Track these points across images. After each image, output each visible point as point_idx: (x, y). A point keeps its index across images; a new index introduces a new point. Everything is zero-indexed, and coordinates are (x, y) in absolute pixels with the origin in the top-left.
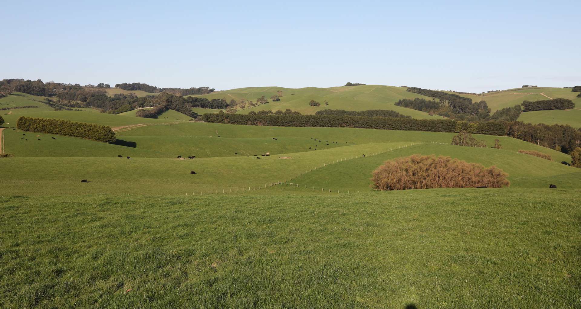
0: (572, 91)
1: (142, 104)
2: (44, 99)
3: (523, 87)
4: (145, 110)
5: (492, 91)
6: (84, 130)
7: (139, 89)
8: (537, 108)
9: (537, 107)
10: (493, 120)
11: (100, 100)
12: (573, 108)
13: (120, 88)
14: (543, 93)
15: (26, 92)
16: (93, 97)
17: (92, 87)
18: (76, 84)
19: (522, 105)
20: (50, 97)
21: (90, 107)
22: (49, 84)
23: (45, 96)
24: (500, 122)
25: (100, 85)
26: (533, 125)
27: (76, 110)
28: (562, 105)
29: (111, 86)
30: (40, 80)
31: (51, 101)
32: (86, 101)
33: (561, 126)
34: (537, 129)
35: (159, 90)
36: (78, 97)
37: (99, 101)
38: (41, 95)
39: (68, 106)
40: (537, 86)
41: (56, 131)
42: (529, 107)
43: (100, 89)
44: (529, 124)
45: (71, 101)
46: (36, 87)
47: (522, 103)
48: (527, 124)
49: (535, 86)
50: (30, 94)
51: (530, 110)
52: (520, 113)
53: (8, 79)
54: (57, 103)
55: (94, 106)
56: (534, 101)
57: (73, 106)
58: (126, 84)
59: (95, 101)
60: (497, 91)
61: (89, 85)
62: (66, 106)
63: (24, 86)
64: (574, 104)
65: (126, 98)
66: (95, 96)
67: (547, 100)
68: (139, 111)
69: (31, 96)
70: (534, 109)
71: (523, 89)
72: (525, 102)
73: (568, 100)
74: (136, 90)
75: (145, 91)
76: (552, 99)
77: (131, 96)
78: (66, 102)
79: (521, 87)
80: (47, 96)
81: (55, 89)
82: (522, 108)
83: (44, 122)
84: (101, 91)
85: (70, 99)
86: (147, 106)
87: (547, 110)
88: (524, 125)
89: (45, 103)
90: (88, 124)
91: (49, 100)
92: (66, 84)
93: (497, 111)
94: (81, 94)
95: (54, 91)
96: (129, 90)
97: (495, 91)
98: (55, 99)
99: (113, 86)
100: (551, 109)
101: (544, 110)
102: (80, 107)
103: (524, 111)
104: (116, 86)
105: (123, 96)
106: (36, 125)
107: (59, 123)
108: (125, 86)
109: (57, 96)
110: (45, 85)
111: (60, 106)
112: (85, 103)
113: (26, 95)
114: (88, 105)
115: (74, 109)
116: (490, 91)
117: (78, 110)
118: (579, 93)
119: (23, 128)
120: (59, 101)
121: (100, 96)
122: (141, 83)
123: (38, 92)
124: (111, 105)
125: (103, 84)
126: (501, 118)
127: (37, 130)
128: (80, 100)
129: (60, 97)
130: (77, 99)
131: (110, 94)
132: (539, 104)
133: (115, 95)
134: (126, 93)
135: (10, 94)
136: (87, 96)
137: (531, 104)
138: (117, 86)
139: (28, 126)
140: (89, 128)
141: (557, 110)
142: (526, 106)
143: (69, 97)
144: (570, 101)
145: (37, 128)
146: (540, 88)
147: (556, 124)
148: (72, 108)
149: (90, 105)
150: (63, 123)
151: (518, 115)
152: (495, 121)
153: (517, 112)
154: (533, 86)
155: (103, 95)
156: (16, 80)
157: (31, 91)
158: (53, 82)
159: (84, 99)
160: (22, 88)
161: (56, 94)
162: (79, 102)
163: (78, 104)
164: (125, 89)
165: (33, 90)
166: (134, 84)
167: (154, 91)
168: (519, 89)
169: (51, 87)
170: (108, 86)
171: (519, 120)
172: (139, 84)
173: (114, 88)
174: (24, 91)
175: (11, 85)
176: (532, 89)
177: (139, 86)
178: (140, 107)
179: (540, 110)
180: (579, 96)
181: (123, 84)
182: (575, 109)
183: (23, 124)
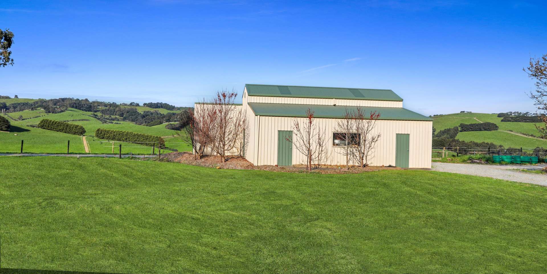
0: (498, 117)
1: (168, 120)
2: (92, 114)
3: (461, 112)
4: (172, 124)
5: (437, 115)
6: (143, 138)
7: (162, 107)
8: (471, 130)
9: (470, 128)
10: (437, 137)
11: (134, 115)
12: (497, 130)
13: (147, 106)
14: (476, 117)
15: (77, 108)
16: (128, 113)
17: (126, 105)
18: (113, 103)
19: (459, 126)
20: (95, 112)
21: (126, 121)
22: (94, 102)
23: (91, 111)
24: (442, 139)
25: (131, 104)
26: (466, 142)
27: (116, 123)
28: (489, 127)
29: (140, 105)
30: (87, 99)
31: (96, 115)
32: (123, 116)
33: (486, 144)
34: (469, 145)
35: (177, 108)
36: (117, 113)
37: (133, 117)
38: (89, 111)
39: (110, 120)
40: (471, 112)
41: (123, 139)
42: (465, 128)
43: (133, 107)
44: (463, 142)
45: (111, 116)
46: (85, 105)
47: (459, 125)
48: (462, 141)
49: (470, 112)
50: (81, 110)
51: (465, 131)
52: (458, 133)
53: (63, 98)
54: (101, 117)
55: (129, 120)
56: (469, 124)
57: (113, 120)
58: (151, 103)
59: (130, 116)
60: (441, 115)
61: (123, 104)
62: (108, 119)
63: (76, 104)
64: (498, 127)
65: (152, 114)
66: (130, 112)
67: (478, 123)
68: (168, 125)
69: (81, 112)
70: (468, 130)
71: (461, 114)
72: (461, 124)
73: (493, 123)
74: (159, 108)
75: (166, 109)
76: (482, 123)
77: (156, 113)
78: (108, 116)
79: (459, 112)
80: (93, 112)
81: (99, 106)
82: (460, 129)
83: (114, 132)
84: (133, 108)
85: (111, 115)
86: (172, 122)
87: (478, 131)
88: (460, 142)
89: (92, 117)
90: (146, 135)
91: (95, 115)
92: (106, 103)
93: (441, 131)
94: (119, 111)
95: (98, 108)
96: (154, 108)
97: (440, 115)
98: (99, 114)
99: (141, 104)
100: (481, 130)
101: (476, 130)
102: (118, 120)
103: (461, 131)
104: (143, 105)
105: (150, 113)
106: (108, 134)
107: (125, 134)
108: (151, 105)
109: (101, 112)
110: (91, 103)
111: (104, 119)
112: (122, 118)
113: (77, 111)
114: (125, 119)
115: (114, 122)
116: (436, 115)
117: (118, 123)
118: (502, 118)
119: (100, 136)
120: (103, 116)
121: (134, 112)
122: (163, 103)
123: (86, 108)
124: (145, 120)
125: (134, 103)
126: (443, 136)
127: (110, 138)
128: (118, 115)
129: (103, 113)
130: (116, 115)
131: (141, 111)
132: (472, 126)
133: (144, 112)
134: (152, 110)
135: (66, 110)
136: (124, 112)
137: (466, 126)
138: (145, 104)
139: (103, 135)
140: (147, 137)
141: (485, 131)
142: (462, 128)
143: (110, 112)
144: (495, 125)
145: (109, 137)
146: (473, 114)
147: (484, 142)
148: (113, 122)
149: (126, 119)
150: (128, 133)
151: (456, 134)
152: (438, 139)
153: (455, 132)
154: (468, 112)
155: (136, 112)
156: (69, 98)
157: (81, 108)
158: (96, 101)
159: (122, 115)
160: (75, 105)
161: (100, 111)
162: (117, 117)
163: (117, 118)
164: (151, 107)
165: (83, 107)
166: (158, 103)
167: (173, 109)
168: (458, 114)
169: (96, 104)
170: (138, 105)
171: (456, 138)
172: (161, 104)
173: (142, 106)
174: (76, 108)
175: (65, 102)
176: (468, 114)
177: (162, 105)
178: (167, 122)
179: (472, 131)
180: (502, 121)
181: (149, 103)
182: (499, 130)
183: (99, 134)
